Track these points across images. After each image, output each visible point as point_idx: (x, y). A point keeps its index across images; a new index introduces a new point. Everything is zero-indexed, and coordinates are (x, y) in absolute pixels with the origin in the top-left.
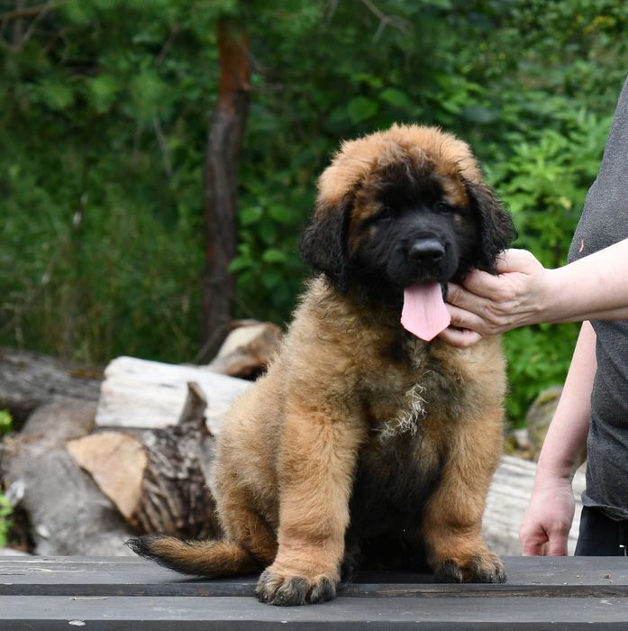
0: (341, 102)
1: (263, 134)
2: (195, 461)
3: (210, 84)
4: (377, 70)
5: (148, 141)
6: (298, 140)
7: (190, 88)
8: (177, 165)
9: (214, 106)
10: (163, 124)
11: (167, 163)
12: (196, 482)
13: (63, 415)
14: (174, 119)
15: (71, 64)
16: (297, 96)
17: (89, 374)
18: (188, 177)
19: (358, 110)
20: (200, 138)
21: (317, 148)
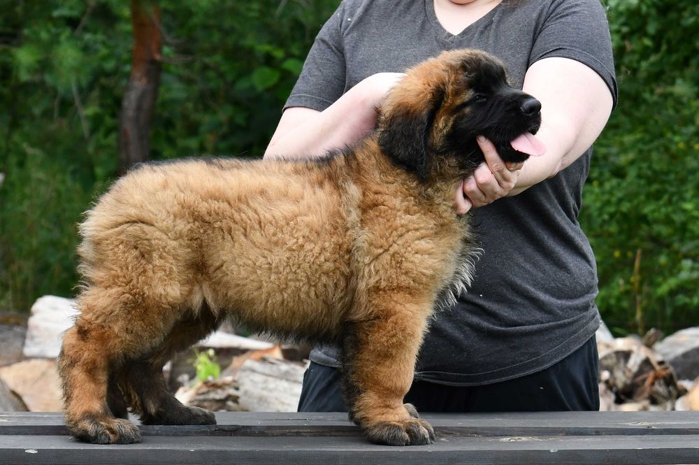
0: (246, 72)
1: (174, 101)
3: (125, 56)
4: (281, 43)
5: (66, 105)
6: (207, 109)
7: (105, 58)
8: (94, 130)
9: (128, 76)
10: (81, 90)
11: (85, 127)
14: (91, 87)
16: (206, 68)
17: (12, 320)
18: (104, 142)
19: (261, 79)
20: (115, 105)
21: (224, 114)
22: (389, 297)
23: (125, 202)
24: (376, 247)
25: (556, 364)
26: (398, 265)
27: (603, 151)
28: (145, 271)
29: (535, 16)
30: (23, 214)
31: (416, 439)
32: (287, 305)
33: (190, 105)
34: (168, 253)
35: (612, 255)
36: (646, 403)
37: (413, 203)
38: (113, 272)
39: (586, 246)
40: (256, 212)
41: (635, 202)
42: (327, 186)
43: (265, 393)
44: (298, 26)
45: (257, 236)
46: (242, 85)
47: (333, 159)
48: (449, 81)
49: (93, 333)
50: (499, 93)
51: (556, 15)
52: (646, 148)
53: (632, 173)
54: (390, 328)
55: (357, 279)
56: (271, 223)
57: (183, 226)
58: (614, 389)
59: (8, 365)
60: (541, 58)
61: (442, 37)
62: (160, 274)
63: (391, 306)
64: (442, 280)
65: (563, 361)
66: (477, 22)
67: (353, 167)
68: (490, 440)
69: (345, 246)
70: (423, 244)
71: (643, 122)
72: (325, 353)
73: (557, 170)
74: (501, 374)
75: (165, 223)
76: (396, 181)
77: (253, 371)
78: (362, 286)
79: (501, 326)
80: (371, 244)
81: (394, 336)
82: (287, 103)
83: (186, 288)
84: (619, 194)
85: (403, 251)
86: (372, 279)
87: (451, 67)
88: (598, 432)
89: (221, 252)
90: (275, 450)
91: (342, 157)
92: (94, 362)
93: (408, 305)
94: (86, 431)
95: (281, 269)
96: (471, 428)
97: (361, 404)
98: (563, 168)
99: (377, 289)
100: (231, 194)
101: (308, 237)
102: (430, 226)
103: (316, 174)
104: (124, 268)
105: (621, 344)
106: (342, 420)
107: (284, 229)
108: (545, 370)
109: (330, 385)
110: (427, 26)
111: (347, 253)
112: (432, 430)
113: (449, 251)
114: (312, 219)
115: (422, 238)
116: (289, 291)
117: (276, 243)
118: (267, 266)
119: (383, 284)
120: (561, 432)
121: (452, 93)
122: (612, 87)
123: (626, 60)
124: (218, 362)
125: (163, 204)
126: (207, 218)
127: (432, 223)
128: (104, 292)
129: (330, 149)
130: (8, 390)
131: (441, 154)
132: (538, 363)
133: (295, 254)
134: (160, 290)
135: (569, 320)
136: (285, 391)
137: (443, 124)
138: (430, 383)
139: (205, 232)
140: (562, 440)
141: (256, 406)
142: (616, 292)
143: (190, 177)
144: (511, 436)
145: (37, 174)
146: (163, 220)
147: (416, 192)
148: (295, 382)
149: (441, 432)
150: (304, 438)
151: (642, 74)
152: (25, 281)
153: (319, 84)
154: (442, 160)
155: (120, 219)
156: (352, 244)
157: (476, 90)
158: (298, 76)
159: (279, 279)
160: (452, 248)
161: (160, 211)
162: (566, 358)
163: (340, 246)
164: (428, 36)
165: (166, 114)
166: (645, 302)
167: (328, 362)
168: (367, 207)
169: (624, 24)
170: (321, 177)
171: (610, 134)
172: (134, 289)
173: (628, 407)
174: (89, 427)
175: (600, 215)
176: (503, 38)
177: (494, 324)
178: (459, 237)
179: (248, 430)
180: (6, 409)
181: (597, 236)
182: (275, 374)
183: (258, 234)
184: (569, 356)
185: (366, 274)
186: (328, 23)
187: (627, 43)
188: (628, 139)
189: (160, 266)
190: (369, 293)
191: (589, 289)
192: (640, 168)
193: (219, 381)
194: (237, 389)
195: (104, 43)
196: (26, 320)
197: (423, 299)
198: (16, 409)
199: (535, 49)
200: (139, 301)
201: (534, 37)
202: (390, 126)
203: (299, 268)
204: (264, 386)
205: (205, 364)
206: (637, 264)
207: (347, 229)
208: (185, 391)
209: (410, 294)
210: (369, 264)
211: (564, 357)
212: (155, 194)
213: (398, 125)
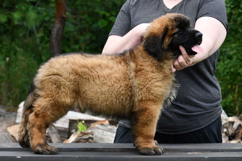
0: (96, 21)
1: (70, 32)
2: (48, 133)
3: (53, 15)
4: (109, 11)
5: (31, 33)
6: (82, 34)
7: (45, 16)
8: (41, 42)
9: (53, 22)
10: (36, 27)
11: (38, 41)
12: (48, 140)
13: (4, 122)
14: (40, 26)
15: (6, 8)
16: (81, 20)
17: (12, 110)
18: (45, 46)
19: (102, 24)
20: (49, 33)
21: (88, 36)
22: (146, 103)
23: (53, 67)
24: (141, 86)
25: (206, 126)
26: (149, 91)
27: (224, 50)
28: (58, 93)
29: (198, 2)
30: (16, 72)
31: (157, 153)
32: (108, 106)
33: (76, 33)
34: (66, 86)
35: (227, 87)
36: (240, 140)
37: (155, 69)
38: (47, 93)
39: (218, 84)
40: (97, 72)
41: (236, 68)
42: (123, 63)
43: (103, 136)
44: (115, 5)
45: (97, 81)
46: (95, 26)
47: (125, 54)
48: (170, 25)
49: (41, 115)
50: (188, 30)
51: (206, 1)
52: (240, 49)
53: (235, 58)
54: (147, 114)
55: (134, 97)
56: (102, 76)
57: (72, 77)
58: (228, 135)
59: (10, 126)
60: (201, 17)
61: (165, 10)
62: (64, 94)
63: (147, 106)
64: (165, 96)
65: (208, 125)
66: (178, 4)
67: (133, 56)
68: (184, 153)
69: (129, 85)
70: (158, 84)
71: (239, 39)
72: (123, 122)
73: (206, 57)
74: (186, 130)
75: (66, 76)
76: (149, 61)
77: (98, 128)
78: (136, 99)
79: (186, 113)
80: (139, 85)
81: (148, 117)
82: (110, 33)
83: (73, 100)
84: (230, 65)
85: (150, 86)
86: (140, 97)
87: (171, 19)
88: (222, 151)
89: (85, 87)
90: (106, 157)
91: (128, 53)
92: (41, 125)
93: (153, 106)
94: (38, 150)
95: (106, 93)
96: (177, 149)
97: (137, 141)
98: (209, 56)
99: (142, 100)
100: (89, 66)
101: (115, 82)
102: (161, 77)
103: (118, 59)
104: (51, 91)
105: (231, 119)
106: (131, 146)
107: (107, 79)
108: (202, 129)
109: (125, 134)
110: (160, 5)
111: (130, 87)
112: (163, 150)
113: (168, 85)
114: (117, 75)
115: (158, 81)
116: (109, 101)
117: (104, 84)
118: (101, 92)
119: (144, 99)
120: (209, 150)
121: (171, 29)
122: (226, 27)
123: (233, 17)
124: (85, 125)
125: (66, 69)
126: (81, 74)
127: (162, 76)
128: (44, 100)
129: (124, 50)
130: (10, 135)
131: (166, 51)
132: (200, 126)
133: (111, 88)
134: (63, 100)
135: (211, 111)
136: (110, 135)
137: (167, 41)
138: (161, 133)
139: (80, 79)
140: (210, 154)
141: (99, 141)
142: (229, 100)
143: (76, 60)
144: (191, 152)
145: (21, 58)
146: (66, 74)
147: (157, 64)
148: (114, 132)
149: (166, 150)
150: (117, 153)
151: (238, 22)
152: (17, 96)
153: (122, 27)
154: (167, 53)
155: (50, 73)
156: (132, 84)
157: (179, 29)
158: (114, 24)
159: (105, 97)
160: (169, 84)
161: (65, 71)
162: (210, 124)
163: (128, 85)
164: (161, 9)
165: (67, 36)
166: (239, 104)
167: (124, 126)
168: (138, 71)
169: (232, 4)
170: (120, 60)
171: (227, 44)
172: (54, 99)
173: (233, 142)
174: (40, 149)
175: (223, 73)
176: (187, 10)
177: (183, 112)
178: (171, 80)
179: (97, 150)
180: (9, 142)
181: (222, 80)
182: (107, 130)
183: (98, 80)
184: (211, 123)
185: (137, 95)
186: (125, 4)
187: (233, 11)
188: (233, 45)
189: (63, 91)
190: (139, 102)
191: (218, 100)
192: (238, 56)
193: (86, 132)
194: (93, 135)
195: (45, 11)
196: (17, 110)
197: (159, 103)
198: (13, 142)
199: (199, 14)
200: (57, 103)
201: (198, 9)
202: (148, 40)
203: (112, 93)
204: (102, 134)
205: (81, 126)
206: (236, 90)
207: (130, 79)
208: (74, 136)
209: (154, 102)
210: (139, 92)
211: (209, 124)
212: (63, 65)
213: (151, 40)
